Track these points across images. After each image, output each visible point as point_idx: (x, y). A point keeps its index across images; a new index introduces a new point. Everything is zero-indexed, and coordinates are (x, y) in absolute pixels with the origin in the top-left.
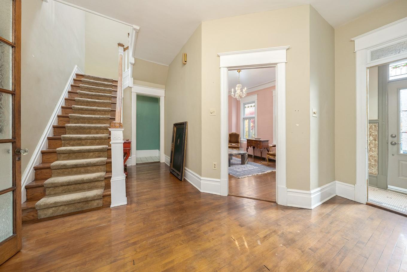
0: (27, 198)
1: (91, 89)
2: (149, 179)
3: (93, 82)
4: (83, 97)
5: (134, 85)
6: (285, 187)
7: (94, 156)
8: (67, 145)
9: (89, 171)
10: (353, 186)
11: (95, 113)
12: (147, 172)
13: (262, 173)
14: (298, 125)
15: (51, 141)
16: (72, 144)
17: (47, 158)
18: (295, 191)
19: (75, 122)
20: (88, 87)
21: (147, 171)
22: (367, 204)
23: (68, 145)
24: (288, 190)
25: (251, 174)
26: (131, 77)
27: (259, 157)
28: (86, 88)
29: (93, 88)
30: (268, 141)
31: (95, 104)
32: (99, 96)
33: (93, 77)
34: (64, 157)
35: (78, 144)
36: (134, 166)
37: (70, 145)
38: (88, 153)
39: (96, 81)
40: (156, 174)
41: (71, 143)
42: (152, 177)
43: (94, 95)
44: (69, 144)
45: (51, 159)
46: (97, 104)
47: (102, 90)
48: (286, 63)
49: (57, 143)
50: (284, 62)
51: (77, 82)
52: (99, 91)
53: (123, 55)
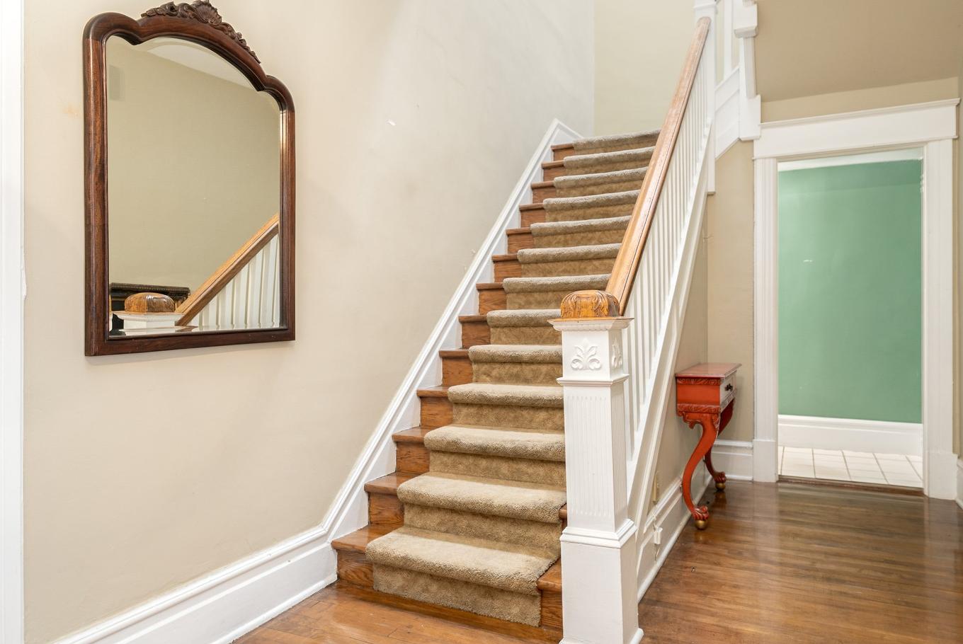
0: (370, 519)
1: (588, 186)
2: (808, 573)
3: (597, 159)
4: (560, 216)
5: (763, 128)
7: (550, 425)
8: (484, 377)
9: (525, 478)
11: (585, 268)
12: (819, 531)
15: (450, 363)
16: (496, 377)
17: (431, 412)
19: (520, 304)
20: (577, 181)
21: (822, 526)
23: (488, 379)
26: (749, 97)
28: (573, 184)
29: (592, 182)
31: (590, 235)
32: (609, 203)
33: (600, 142)
34: (467, 415)
35: (511, 376)
36: (767, 485)
37: (491, 377)
38: (532, 412)
39: (606, 155)
40: (864, 559)
41: (494, 373)
42: (833, 567)
43: (593, 202)
44: (489, 375)
45: (438, 417)
46: (598, 234)
47: (624, 182)
49: (461, 369)
51: (551, 172)
52: (614, 186)
53: (712, 19)
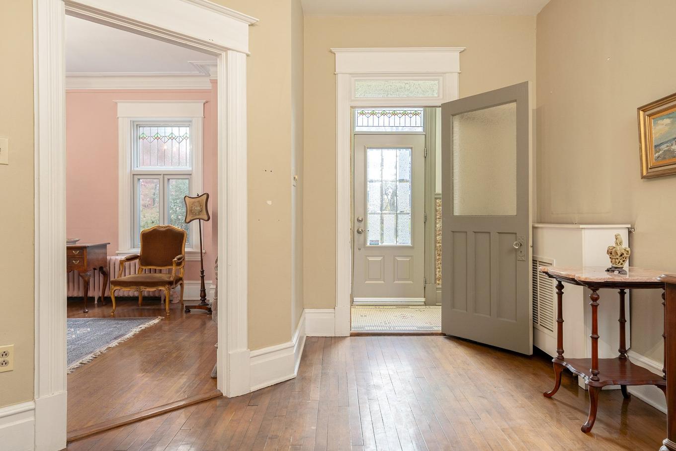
6: (245, 349)
10: (332, 310)
13: (119, 340)
14: (269, 203)
18: (268, 351)
22: (352, 335)
24: (251, 356)
25: (87, 354)
27: (80, 297)
30: (104, 246)
48: (248, 55)
50: (245, 53)
